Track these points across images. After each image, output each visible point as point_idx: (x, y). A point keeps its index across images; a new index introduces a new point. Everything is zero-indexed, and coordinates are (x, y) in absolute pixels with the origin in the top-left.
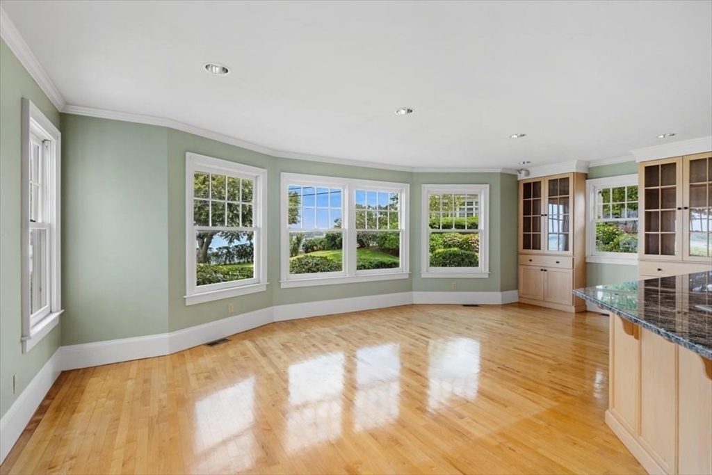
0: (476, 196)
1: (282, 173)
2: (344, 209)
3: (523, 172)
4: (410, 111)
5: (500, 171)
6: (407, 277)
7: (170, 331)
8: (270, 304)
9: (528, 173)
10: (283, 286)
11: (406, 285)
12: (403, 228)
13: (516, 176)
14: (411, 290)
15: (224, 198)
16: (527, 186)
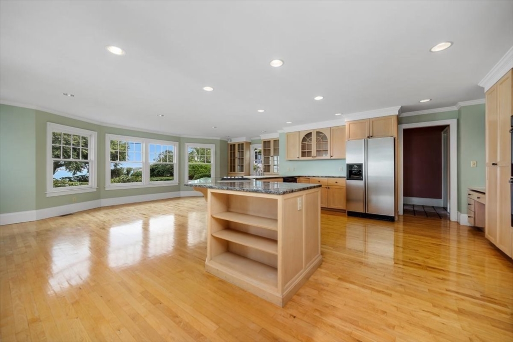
0: (210, 149)
1: (106, 134)
2: (143, 152)
3: (229, 140)
4: (163, 116)
5: (219, 139)
6: (177, 184)
7: (36, 209)
8: (99, 198)
9: (231, 141)
10: (106, 189)
11: (177, 188)
12: (176, 162)
13: (227, 142)
14: (179, 190)
15: (70, 144)
16: (231, 145)
